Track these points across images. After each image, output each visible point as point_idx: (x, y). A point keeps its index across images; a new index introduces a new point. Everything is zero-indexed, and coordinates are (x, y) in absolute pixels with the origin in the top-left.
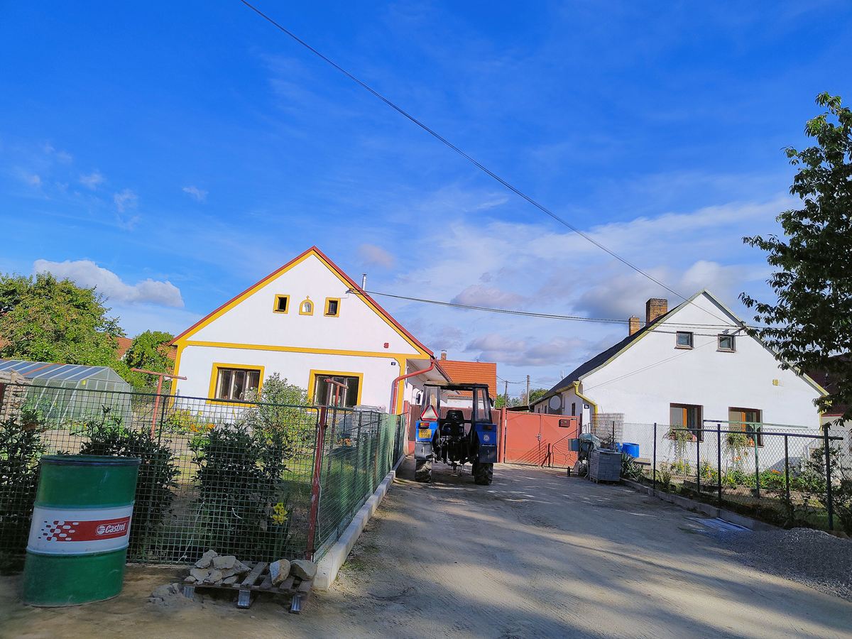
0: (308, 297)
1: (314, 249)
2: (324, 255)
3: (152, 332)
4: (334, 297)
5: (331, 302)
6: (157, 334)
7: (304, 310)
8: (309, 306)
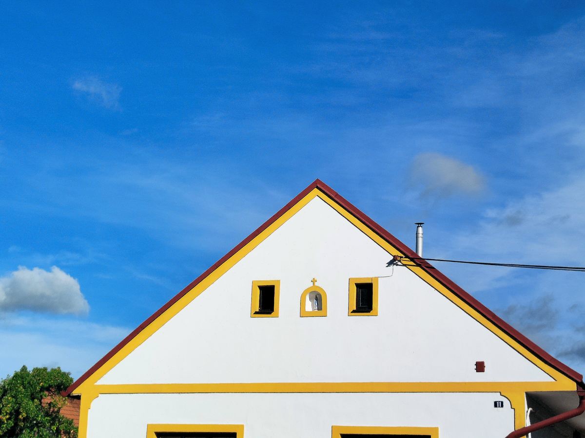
0: (314, 281)
1: (318, 185)
2: (337, 195)
3: (30, 369)
4: (364, 276)
5: (359, 286)
6: (39, 372)
7: (309, 306)
8: (318, 298)
